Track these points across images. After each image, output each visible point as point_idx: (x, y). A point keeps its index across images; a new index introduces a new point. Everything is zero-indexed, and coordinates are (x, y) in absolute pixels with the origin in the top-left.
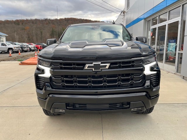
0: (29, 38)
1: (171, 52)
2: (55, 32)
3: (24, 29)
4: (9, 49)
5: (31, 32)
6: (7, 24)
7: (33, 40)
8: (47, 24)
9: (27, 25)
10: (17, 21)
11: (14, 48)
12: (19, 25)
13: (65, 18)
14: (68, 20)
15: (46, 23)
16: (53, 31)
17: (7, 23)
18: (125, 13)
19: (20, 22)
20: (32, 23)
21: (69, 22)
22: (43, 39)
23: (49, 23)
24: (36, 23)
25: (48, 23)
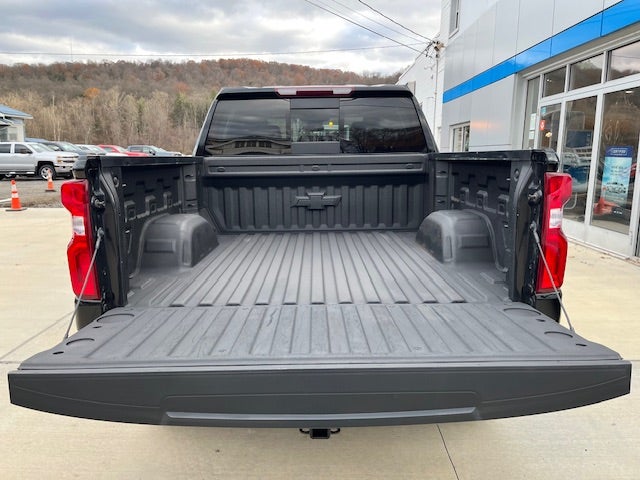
0: (97, 126)
1: (615, 186)
2: (187, 106)
3: (81, 96)
4: (42, 164)
5: (105, 106)
6: (21, 78)
7: (110, 133)
8: (159, 79)
9: (91, 81)
10: (58, 67)
11: (59, 161)
12: (64, 80)
13: (221, 60)
14: (230, 68)
15: (155, 74)
16: (180, 102)
17: (22, 75)
18: (442, 49)
19: (69, 70)
20: (107, 76)
21: (233, 71)
22: (147, 131)
23: (167, 75)
24: (121, 76)
25: (164, 75)
